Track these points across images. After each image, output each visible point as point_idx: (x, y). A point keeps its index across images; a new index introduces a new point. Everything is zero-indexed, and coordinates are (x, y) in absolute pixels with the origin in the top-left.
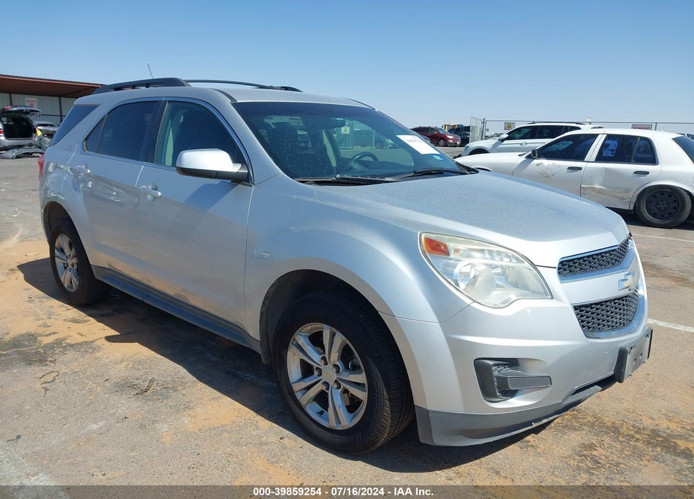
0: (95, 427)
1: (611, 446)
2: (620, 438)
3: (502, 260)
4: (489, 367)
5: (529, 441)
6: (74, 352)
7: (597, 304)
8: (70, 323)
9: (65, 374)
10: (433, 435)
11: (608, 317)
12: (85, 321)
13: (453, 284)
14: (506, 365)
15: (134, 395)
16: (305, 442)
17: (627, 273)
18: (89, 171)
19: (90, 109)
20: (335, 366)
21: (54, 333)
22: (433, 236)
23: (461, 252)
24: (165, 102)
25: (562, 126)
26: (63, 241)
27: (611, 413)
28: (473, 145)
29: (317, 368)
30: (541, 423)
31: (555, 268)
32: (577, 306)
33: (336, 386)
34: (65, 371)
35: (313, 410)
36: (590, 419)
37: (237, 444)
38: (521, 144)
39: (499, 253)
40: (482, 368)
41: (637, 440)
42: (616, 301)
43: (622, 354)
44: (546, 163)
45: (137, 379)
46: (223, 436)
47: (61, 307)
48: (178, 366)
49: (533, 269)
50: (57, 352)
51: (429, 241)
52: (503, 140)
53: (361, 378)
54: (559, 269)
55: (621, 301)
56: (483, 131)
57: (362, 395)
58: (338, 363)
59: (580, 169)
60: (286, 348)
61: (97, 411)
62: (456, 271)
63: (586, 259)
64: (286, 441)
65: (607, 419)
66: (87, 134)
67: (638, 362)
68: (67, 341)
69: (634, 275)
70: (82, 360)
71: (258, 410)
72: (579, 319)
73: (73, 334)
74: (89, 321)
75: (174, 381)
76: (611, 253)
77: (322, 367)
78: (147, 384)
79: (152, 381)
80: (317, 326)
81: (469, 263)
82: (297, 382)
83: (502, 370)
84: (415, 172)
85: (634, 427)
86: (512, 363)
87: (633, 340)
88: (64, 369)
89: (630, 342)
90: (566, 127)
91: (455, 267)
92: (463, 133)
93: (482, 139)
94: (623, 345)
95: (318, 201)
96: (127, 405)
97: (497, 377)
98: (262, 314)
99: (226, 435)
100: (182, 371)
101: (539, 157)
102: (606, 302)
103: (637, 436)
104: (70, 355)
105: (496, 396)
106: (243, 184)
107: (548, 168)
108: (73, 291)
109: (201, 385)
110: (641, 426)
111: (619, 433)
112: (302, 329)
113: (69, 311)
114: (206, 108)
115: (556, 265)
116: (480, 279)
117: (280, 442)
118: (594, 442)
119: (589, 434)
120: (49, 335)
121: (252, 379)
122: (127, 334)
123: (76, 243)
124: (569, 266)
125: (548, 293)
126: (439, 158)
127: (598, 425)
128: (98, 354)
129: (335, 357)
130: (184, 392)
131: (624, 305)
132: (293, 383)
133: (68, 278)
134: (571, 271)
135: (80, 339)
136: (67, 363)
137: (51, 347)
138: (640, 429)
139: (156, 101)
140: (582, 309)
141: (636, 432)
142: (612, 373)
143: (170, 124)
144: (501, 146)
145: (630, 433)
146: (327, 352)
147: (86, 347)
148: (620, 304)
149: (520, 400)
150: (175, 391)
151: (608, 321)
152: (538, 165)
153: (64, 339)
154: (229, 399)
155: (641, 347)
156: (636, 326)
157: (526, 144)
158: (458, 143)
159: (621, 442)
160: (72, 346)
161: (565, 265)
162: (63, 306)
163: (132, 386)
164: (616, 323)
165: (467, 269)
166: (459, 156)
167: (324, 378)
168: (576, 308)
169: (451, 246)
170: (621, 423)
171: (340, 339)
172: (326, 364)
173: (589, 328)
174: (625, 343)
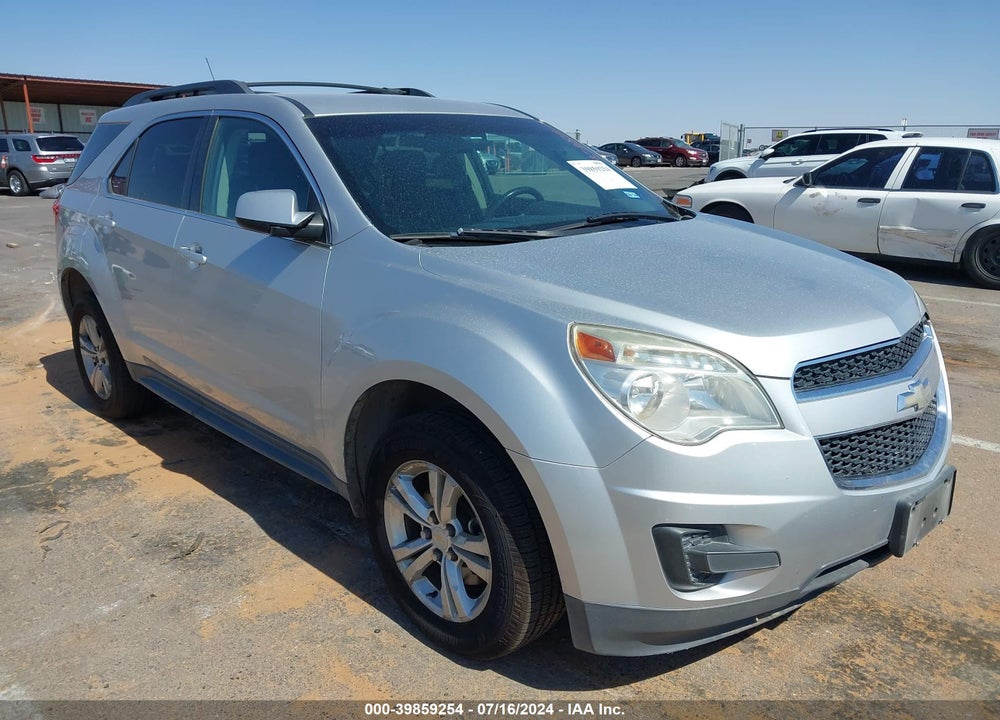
0: (106, 609)
1: (886, 651)
2: (902, 637)
3: (700, 367)
4: (677, 538)
5: (757, 641)
6: (96, 491)
7: (859, 434)
8: (99, 446)
9: (77, 525)
10: (593, 639)
11: (878, 453)
12: (121, 443)
13: (620, 406)
14: (705, 534)
15: (171, 559)
16: (412, 638)
17: (913, 382)
18: (114, 223)
19: (116, 129)
20: (450, 527)
21: (74, 461)
22: (590, 330)
23: (637, 355)
24: (215, 117)
25: (858, 134)
26: (88, 325)
27: (892, 594)
28: (722, 165)
29: (425, 528)
30: (770, 618)
31: (788, 379)
32: (826, 439)
33: (449, 557)
34: (78, 520)
35: (421, 589)
36: (857, 604)
37: (310, 639)
38: (794, 163)
39: (697, 357)
40: (666, 540)
41: (929, 640)
42: (893, 428)
43: (901, 514)
44: (825, 192)
45: (180, 534)
46: (291, 626)
47: (89, 420)
48: (242, 513)
49: (752, 383)
50: (72, 491)
51: (583, 337)
52: (766, 158)
53: (482, 547)
54: (795, 379)
55: (901, 428)
56: (739, 144)
57: (486, 574)
58: (452, 522)
59: (877, 201)
60: (382, 497)
61: (112, 585)
62: (626, 385)
63: (844, 361)
64: (383, 636)
65: (884, 604)
66: (113, 167)
67: (929, 523)
68: (90, 474)
69: (925, 384)
70: (106, 503)
71: (351, 584)
72: (827, 460)
73: (101, 463)
74: (126, 442)
75: (232, 538)
76: (888, 350)
77: (432, 526)
78: (192, 541)
79: (201, 537)
80: (421, 465)
81: (647, 373)
82: (398, 547)
83: (699, 542)
84: (589, 221)
85: (926, 617)
86: (717, 531)
87: (921, 489)
88: (77, 518)
89: (914, 492)
90: (864, 135)
91: (623, 380)
92: (710, 147)
93: (738, 156)
94: (902, 498)
95: (422, 272)
96: (158, 576)
97: (689, 554)
98: (347, 445)
99: (295, 625)
100: (248, 520)
101: (815, 184)
102: (876, 430)
103: (930, 634)
104: (91, 495)
105: (689, 583)
106: (318, 244)
107: (828, 201)
108: (106, 398)
109: (271, 544)
110: (938, 618)
111: (901, 629)
112: (402, 468)
113: (101, 427)
114: (269, 128)
115: (790, 374)
116: (666, 397)
117: (374, 637)
118: (859, 642)
119: (853, 628)
120: (67, 464)
121: (347, 535)
122: (177, 462)
123: (104, 330)
124: (814, 375)
125: (778, 420)
126: (633, 195)
127: (871, 616)
128: (129, 495)
129: (447, 513)
130: (244, 555)
131: (906, 434)
132: (395, 548)
133: (99, 379)
134: (816, 383)
135: (108, 470)
136: (84, 508)
137: (65, 483)
138: (934, 621)
139: (202, 117)
140: (834, 443)
141: (929, 627)
142: (884, 541)
143: (222, 151)
144: (762, 166)
145: (921, 628)
146: (435, 506)
147: (117, 482)
148: (899, 433)
149: (728, 587)
150: (231, 553)
151: (879, 461)
152: (812, 196)
153: (87, 470)
154: (309, 566)
155: (936, 498)
156: (926, 465)
157: (801, 162)
158: (704, 161)
159: (903, 643)
160: (95, 481)
161: (808, 372)
162: (93, 420)
163: (171, 546)
164: (894, 462)
165: (646, 383)
166: (702, 182)
167: (436, 542)
168: (822, 442)
169: (619, 345)
170: (906, 610)
171: (452, 488)
172: (437, 522)
173: (846, 472)
174: (907, 495)
